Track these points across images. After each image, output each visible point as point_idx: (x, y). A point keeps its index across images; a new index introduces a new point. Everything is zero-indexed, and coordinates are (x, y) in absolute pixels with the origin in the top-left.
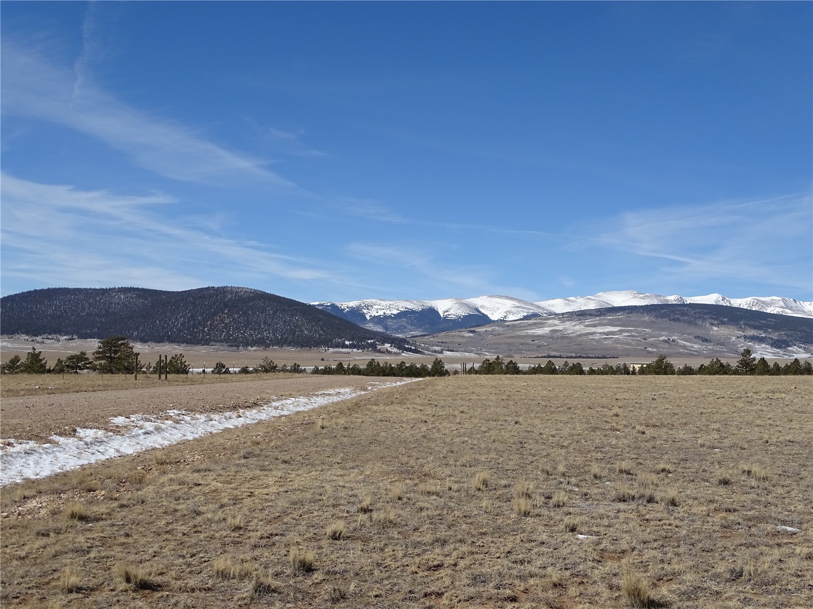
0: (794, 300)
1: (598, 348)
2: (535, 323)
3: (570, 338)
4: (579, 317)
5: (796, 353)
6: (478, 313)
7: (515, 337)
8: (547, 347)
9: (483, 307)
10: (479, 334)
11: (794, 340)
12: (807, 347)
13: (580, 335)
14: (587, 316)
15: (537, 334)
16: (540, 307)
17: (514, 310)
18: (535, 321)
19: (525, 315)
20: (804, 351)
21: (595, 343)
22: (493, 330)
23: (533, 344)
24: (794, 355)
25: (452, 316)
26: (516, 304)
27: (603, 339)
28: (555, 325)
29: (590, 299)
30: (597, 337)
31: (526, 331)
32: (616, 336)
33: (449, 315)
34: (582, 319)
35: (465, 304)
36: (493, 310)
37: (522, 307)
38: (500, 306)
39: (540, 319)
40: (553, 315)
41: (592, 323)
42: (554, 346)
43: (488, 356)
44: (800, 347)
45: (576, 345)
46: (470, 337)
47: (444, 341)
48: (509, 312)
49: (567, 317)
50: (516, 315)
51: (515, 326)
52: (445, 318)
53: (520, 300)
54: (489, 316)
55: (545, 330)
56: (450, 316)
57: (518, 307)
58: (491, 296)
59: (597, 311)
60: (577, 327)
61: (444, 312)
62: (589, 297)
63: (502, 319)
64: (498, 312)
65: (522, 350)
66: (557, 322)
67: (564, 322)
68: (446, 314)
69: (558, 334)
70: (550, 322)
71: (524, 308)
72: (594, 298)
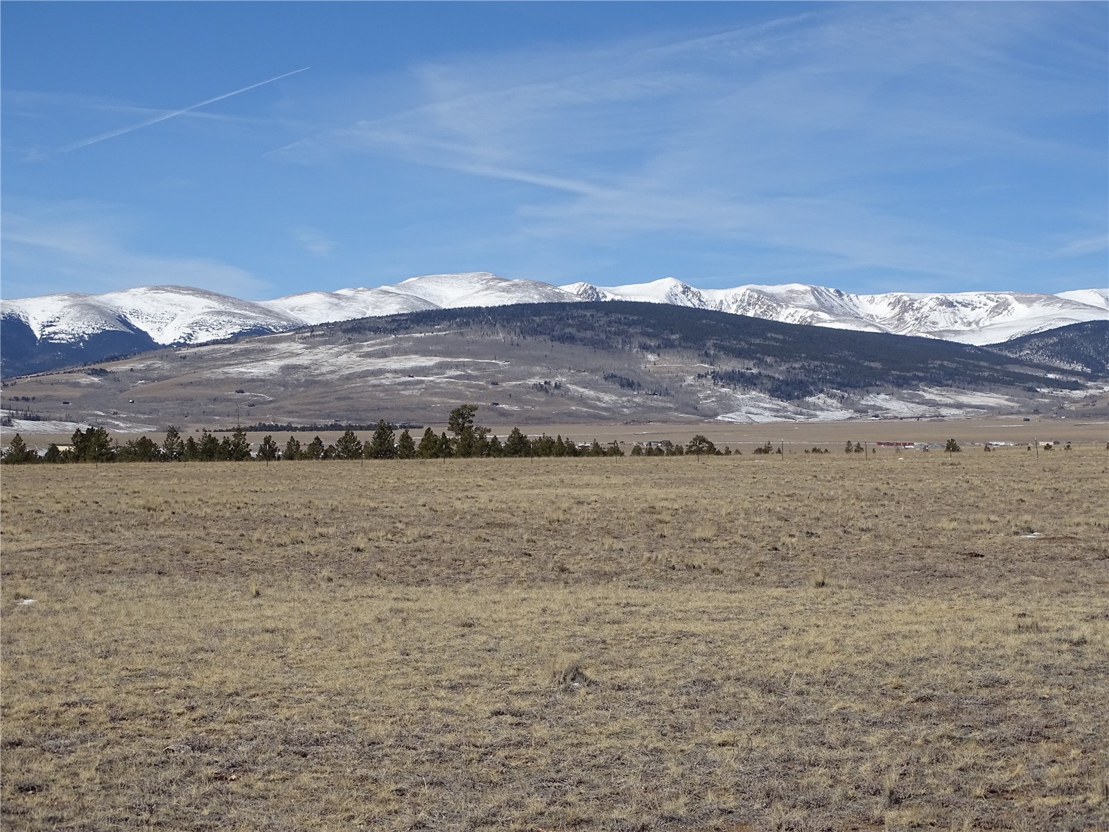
0: (838, 291)
1: (389, 405)
2: (246, 350)
3: (327, 383)
4: (349, 336)
5: (822, 410)
6: (124, 329)
7: (199, 383)
8: (273, 405)
9: (135, 313)
10: (116, 379)
11: (819, 379)
12: (846, 395)
13: (349, 378)
14: (367, 332)
15: (248, 376)
16: (270, 311)
17: (210, 320)
18: (248, 346)
19: (236, 331)
20: (839, 405)
21: (382, 395)
22: (148, 369)
23: (237, 402)
24: (818, 413)
25: (63, 336)
26: (216, 305)
27: (399, 384)
28: (293, 354)
29: (387, 292)
30: (386, 381)
31: (226, 370)
32: (431, 378)
33: (55, 333)
34: (355, 340)
35: (93, 307)
36: (161, 323)
37: (229, 314)
38: (177, 310)
39: (259, 341)
40: (299, 330)
41: (377, 348)
42: (288, 404)
43: (121, 428)
44: (832, 396)
45: (339, 399)
46: (92, 385)
47: (30, 395)
48: (199, 324)
49: (323, 335)
50: (214, 332)
51: (200, 357)
52: (46, 340)
53: (225, 297)
54: (151, 334)
55: (271, 367)
56: (56, 337)
57: (220, 313)
58: (157, 288)
59: (390, 319)
60: (343, 359)
61: (44, 327)
62: (384, 288)
63: (182, 341)
64: (172, 325)
65: (213, 413)
66: (297, 347)
67: (314, 346)
68: (48, 330)
69: (300, 375)
70: (283, 346)
71: (233, 315)
72: (398, 292)
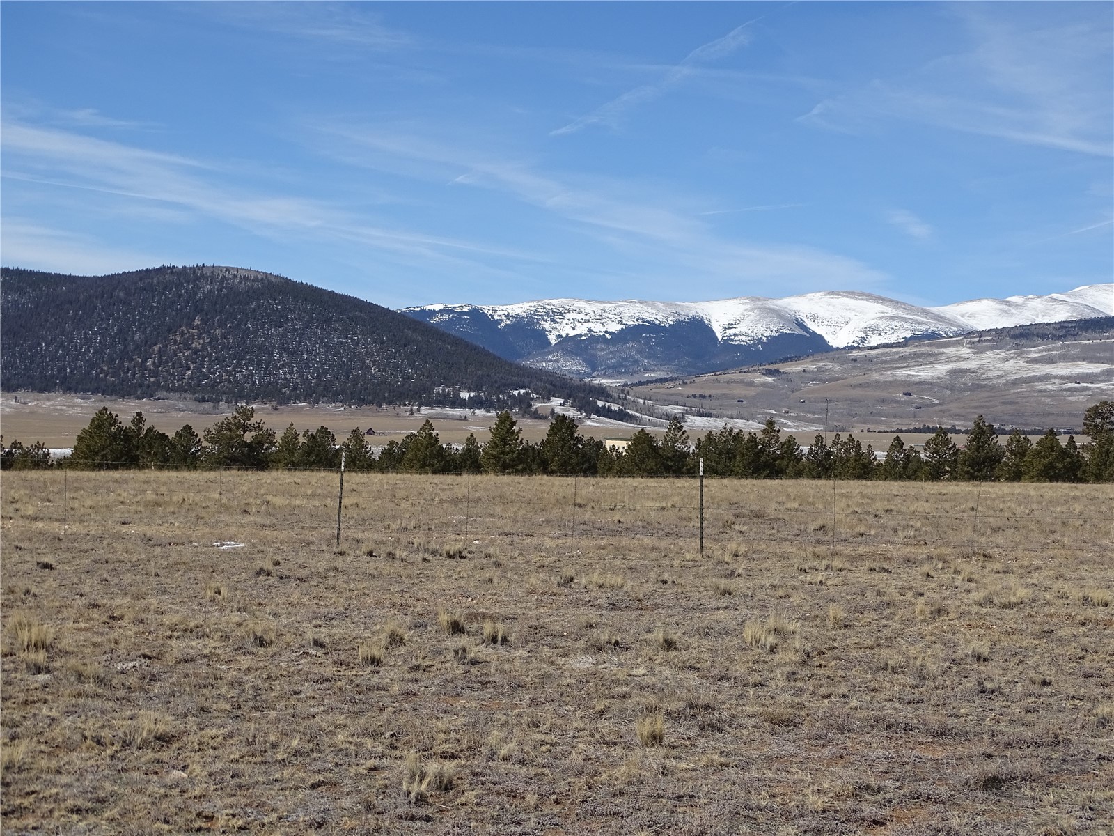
1: (1054, 410)
2: (915, 354)
3: (993, 388)
4: (1017, 341)
6: (800, 331)
7: (868, 385)
8: (939, 408)
9: (813, 317)
10: (788, 378)
13: (1015, 383)
14: (1035, 338)
15: (917, 379)
16: (941, 317)
17: (882, 324)
18: (916, 350)
19: (908, 336)
21: (1048, 400)
22: (819, 370)
23: (907, 403)
25: (743, 338)
26: (889, 310)
27: (1066, 390)
28: (960, 359)
29: (1056, 300)
30: (1052, 387)
31: (894, 372)
32: (1098, 385)
33: (735, 335)
34: (1023, 346)
35: (772, 310)
36: (836, 325)
37: (901, 319)
38: (852, 315)
39: (929, 345)
40: (968, 336)
41: (1045, 354)
42: (953, 407)
43: (789, 427)
45: (1003, 403)
46: (765, 385)
47: (706, 393)
48: (872, 329)
49: (991, 340)
50: (886, 336)
51: (870, 360)
52: (726, 342)
53: (897, 302)
54: (826, 338)
55: (936, 371)
56: (737, 338)
57: (892, 318)
58: (833, 293)
59: (1058, 326)
60: (1010, 364)
61: (725, 328)
62: (1055, 296)
63: (856, 345)
64: (846, 328)
65: (880, 414)
66: (965, 351)
67: (982, 351)
68: (729, 332)
69: (967, 379)
70: (951, 351)
71: (906, 320)
72: (1068, 299)
